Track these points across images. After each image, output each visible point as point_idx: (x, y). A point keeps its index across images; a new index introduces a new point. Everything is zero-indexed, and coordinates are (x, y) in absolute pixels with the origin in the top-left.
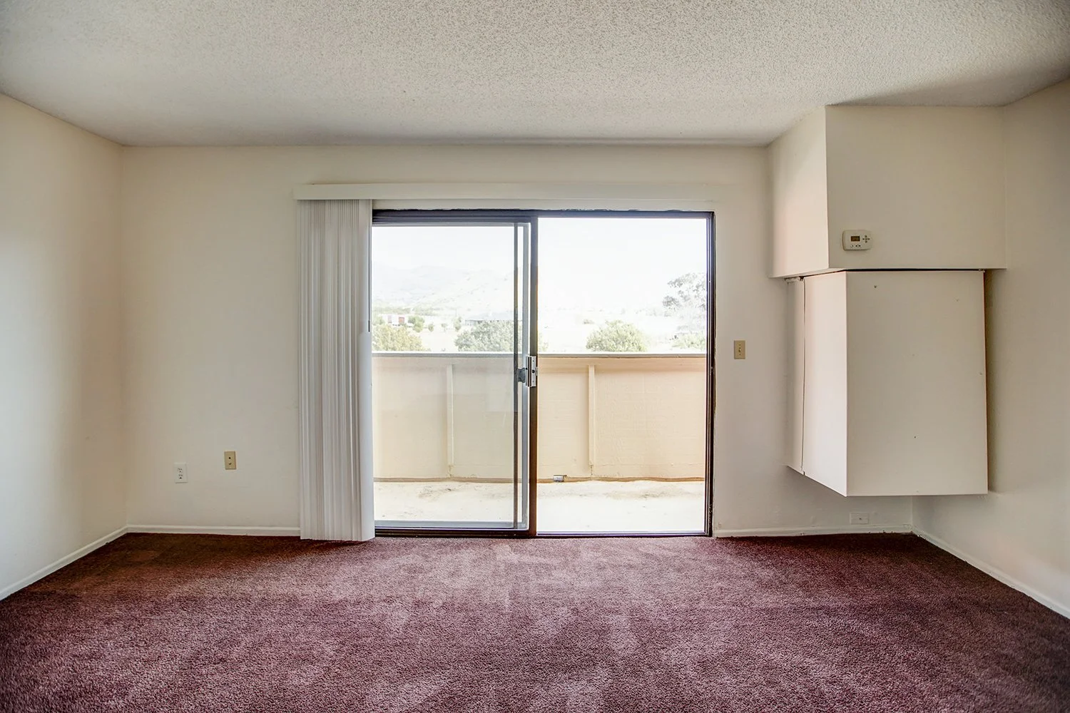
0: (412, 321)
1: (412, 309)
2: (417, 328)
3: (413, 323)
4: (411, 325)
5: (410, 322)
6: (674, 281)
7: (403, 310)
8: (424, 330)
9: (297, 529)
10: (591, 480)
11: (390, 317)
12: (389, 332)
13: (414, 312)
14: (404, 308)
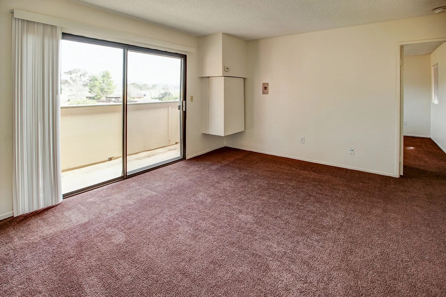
6: (67, 72)
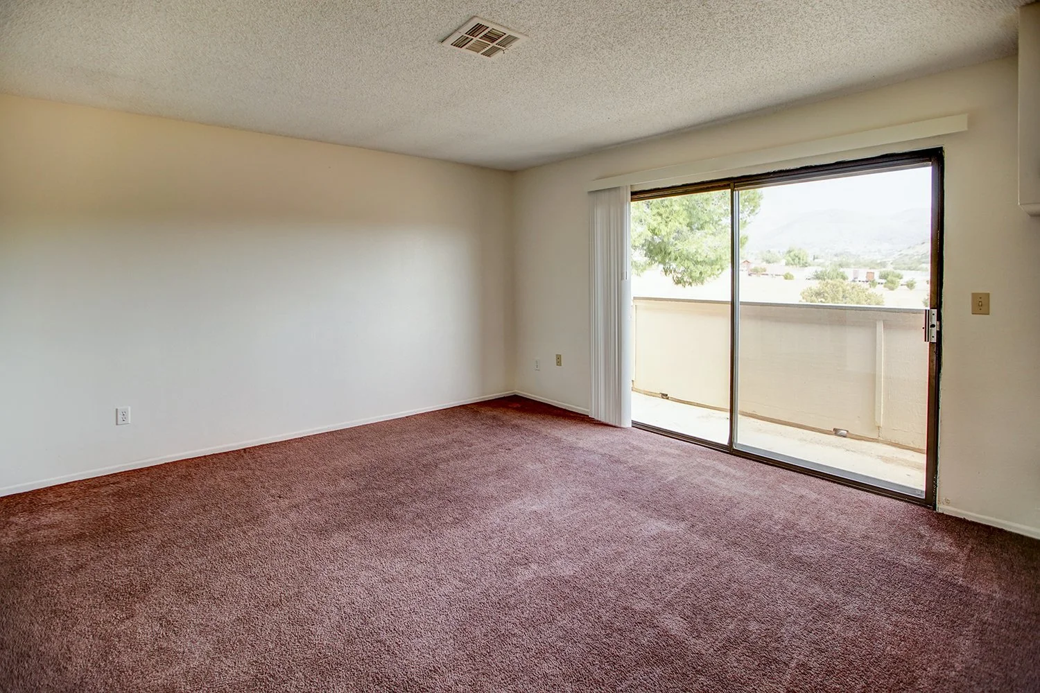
0: (883, 277)
1: (889, 263)
2: (890, 285)
3: (886, 279)
4: (884, 281)
5: (881, 277)
7: (878, 264)
8: (900, 287)
9: (588, 410)
10: (878, 442)
11: (855, 273)
12: (840, 289)
13: (892, 266)
14: (879, 261)
